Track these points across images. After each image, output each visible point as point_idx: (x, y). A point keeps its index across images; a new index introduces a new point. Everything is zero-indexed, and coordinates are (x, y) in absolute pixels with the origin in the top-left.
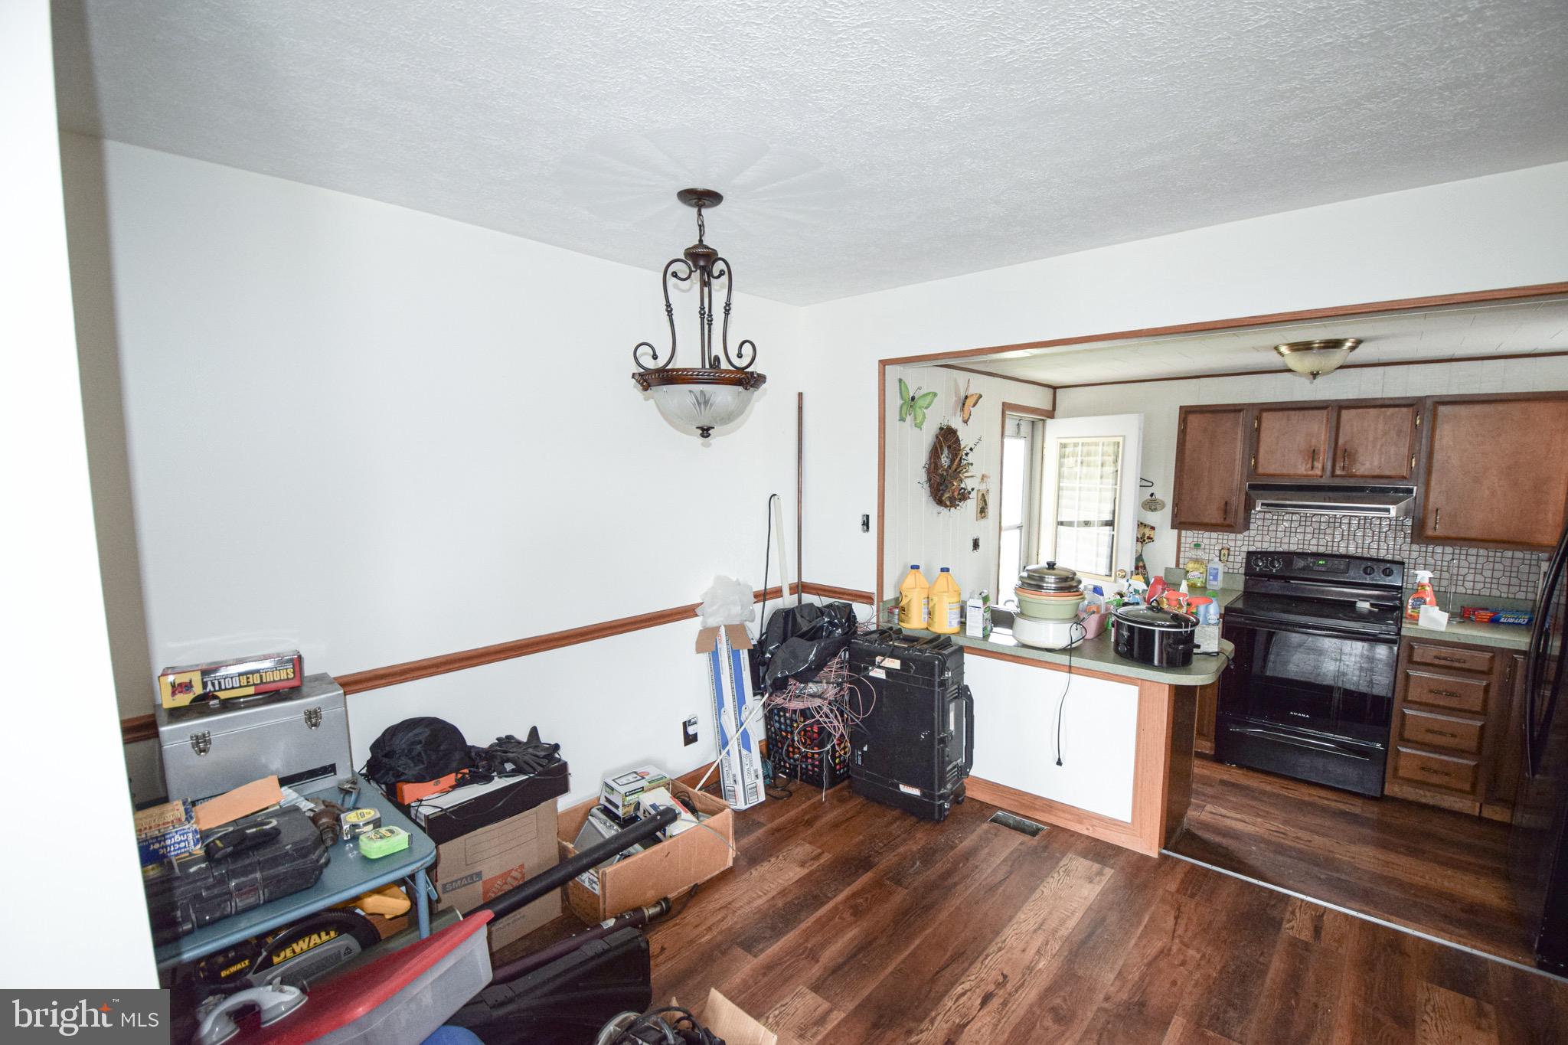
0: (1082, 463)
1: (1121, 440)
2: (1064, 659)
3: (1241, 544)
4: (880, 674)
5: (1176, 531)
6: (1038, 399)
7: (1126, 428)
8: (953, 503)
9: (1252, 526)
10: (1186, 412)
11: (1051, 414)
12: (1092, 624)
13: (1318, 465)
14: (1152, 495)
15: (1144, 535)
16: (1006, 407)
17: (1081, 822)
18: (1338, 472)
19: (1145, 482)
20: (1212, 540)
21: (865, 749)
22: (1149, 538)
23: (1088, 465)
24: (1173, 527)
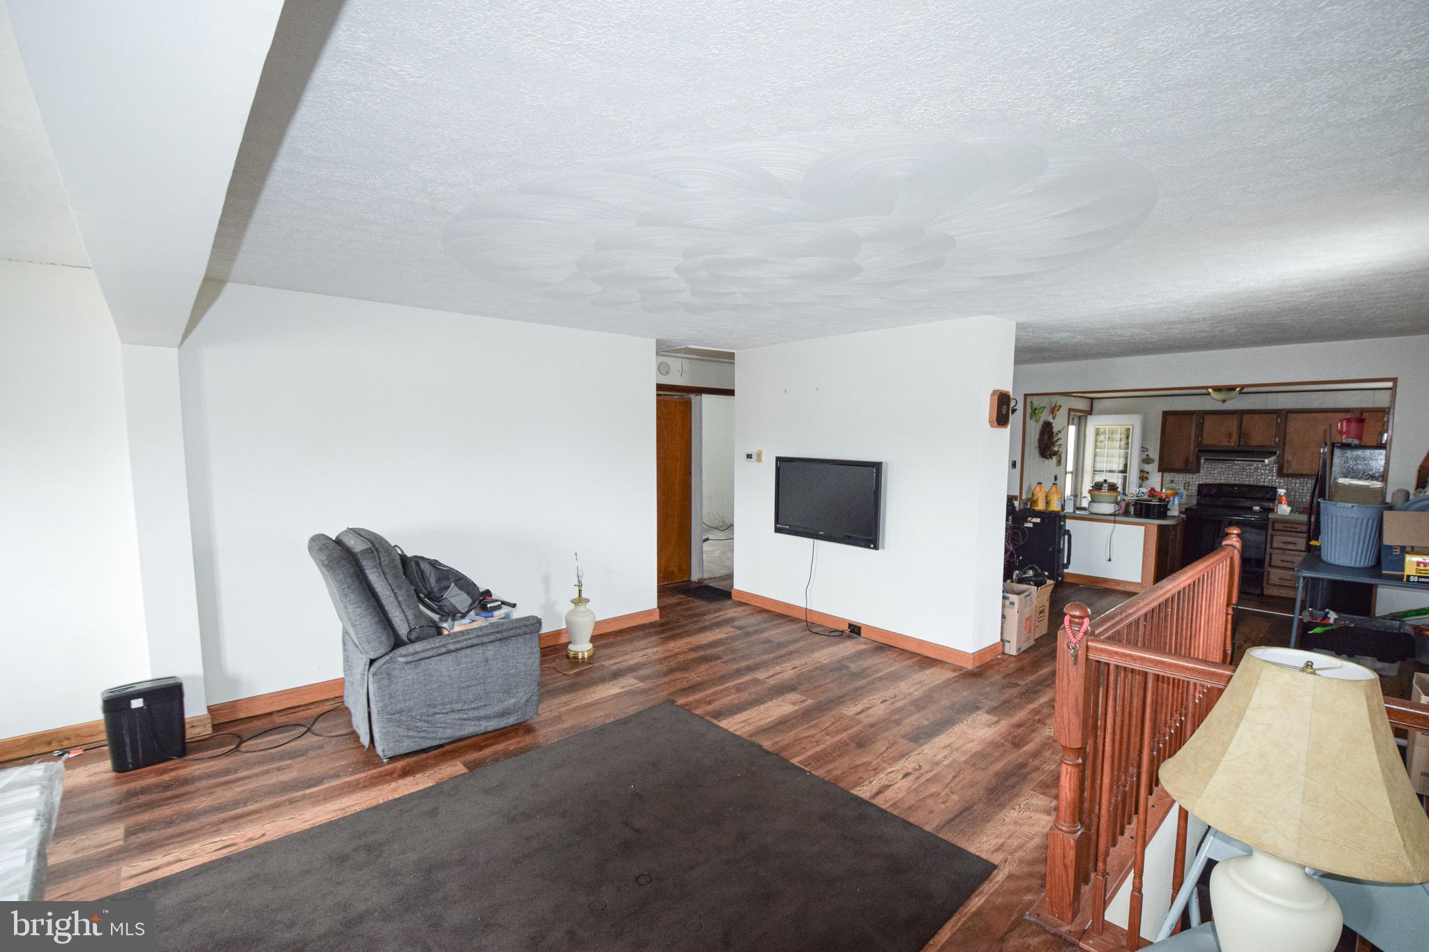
0: (1109, 438)
1: (1131, 427)
2: (1112, 518)
3: (1196, 480)
4: (1030, 525)
5: (1160, 474)
6: (1082, 405)
7: (1134, 422)
8: (1051, 457)
9: (1201, 471)
10: (1166, 414)
11: (1090, 412)
12: (1123, 505)
13: (1233, 440)
14: (1147, 455)
15: (1143, 476)
16: (1070, 410)
17: (1119, 585)
18: (1242, 444)
19: (1144, 449)
20: (1180, 478)
21: (1021, 558)
22: (1146, 478)
23: (1112, 441)
24: (1159, 471)
